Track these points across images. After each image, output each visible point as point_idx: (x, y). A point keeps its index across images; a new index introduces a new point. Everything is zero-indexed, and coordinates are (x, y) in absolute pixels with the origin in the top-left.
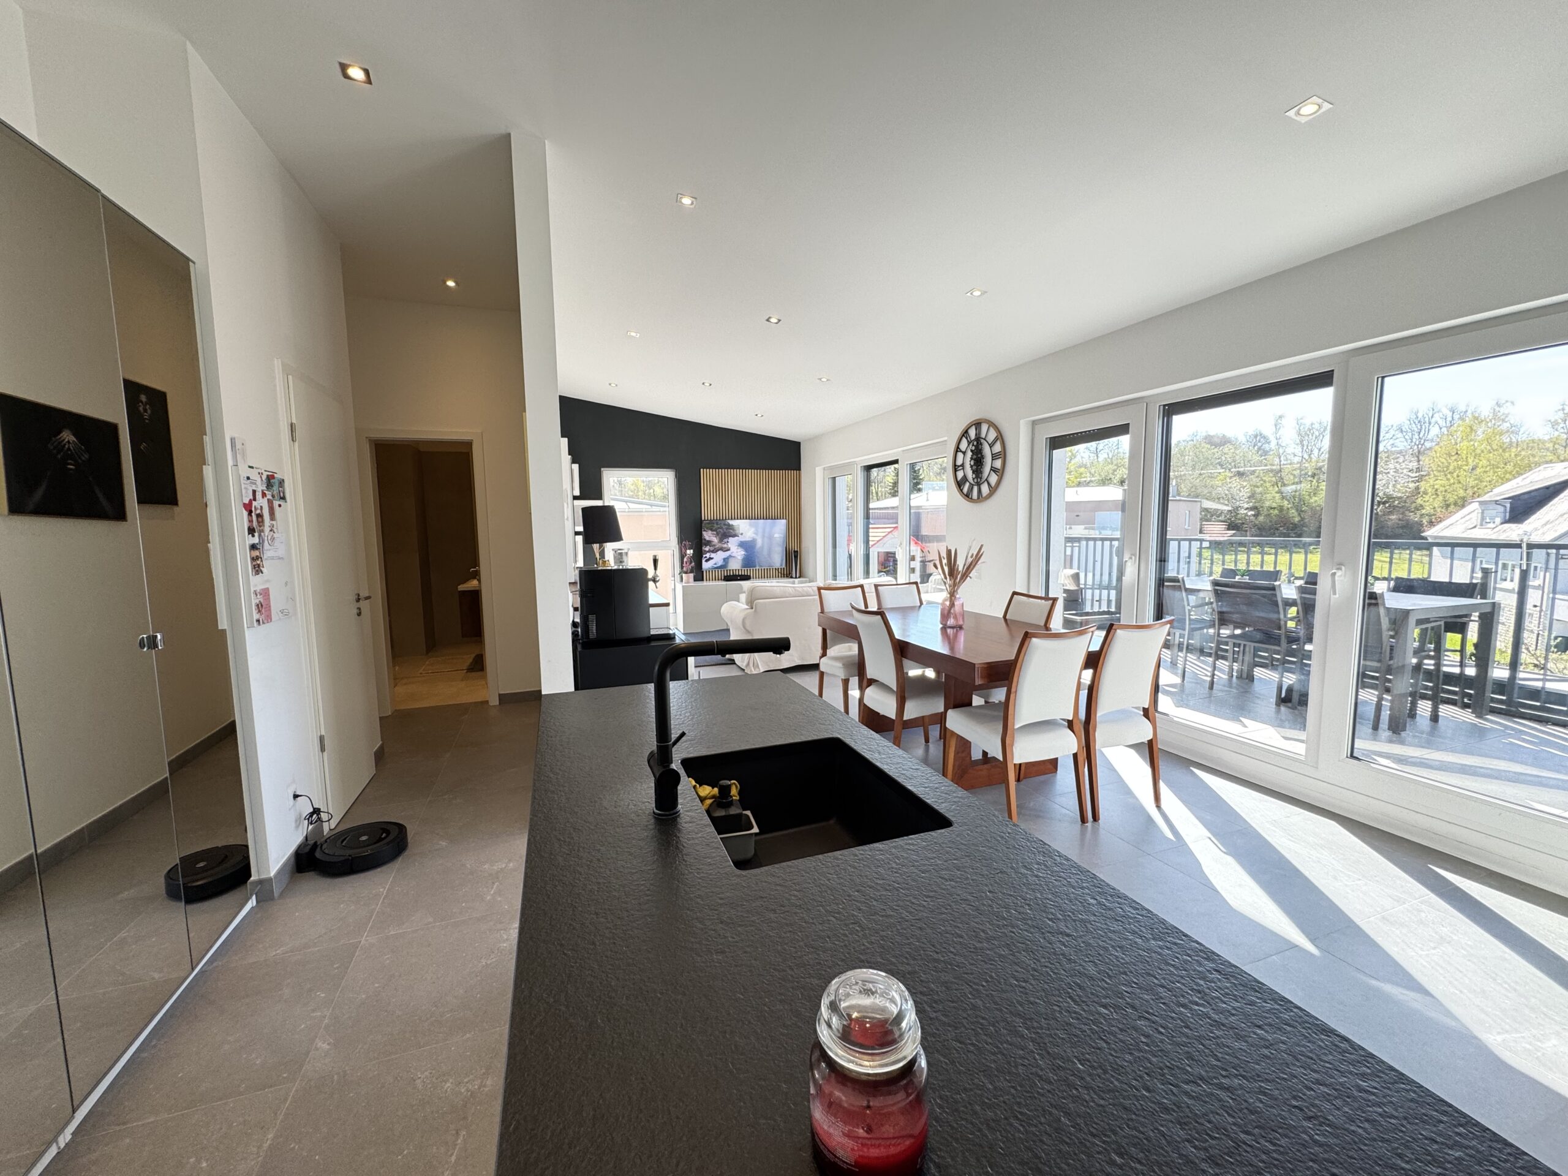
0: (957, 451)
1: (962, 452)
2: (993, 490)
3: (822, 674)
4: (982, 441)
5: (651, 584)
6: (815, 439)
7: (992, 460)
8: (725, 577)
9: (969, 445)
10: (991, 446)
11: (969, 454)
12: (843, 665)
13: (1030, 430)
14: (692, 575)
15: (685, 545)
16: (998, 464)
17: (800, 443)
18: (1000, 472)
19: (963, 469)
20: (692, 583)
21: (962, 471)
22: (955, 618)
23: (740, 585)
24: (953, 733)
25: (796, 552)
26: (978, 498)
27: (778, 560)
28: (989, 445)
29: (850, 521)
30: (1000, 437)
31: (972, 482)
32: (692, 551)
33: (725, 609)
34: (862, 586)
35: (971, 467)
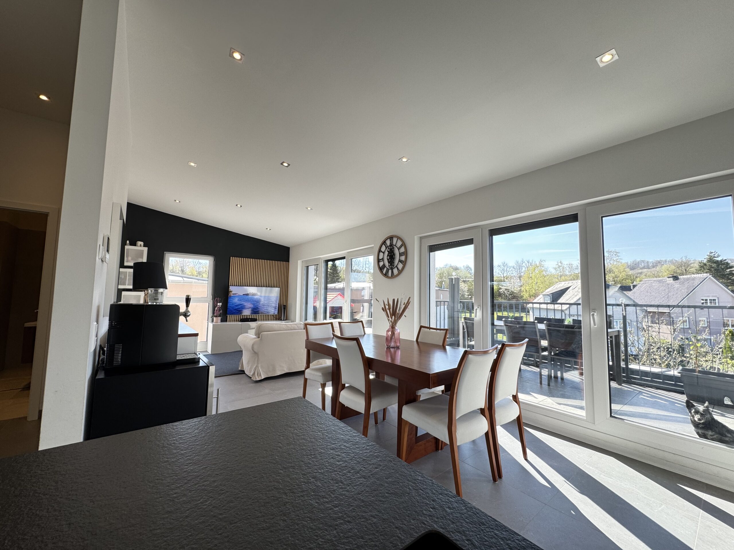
0: (379, 252)
1: (383, 252)
2: (400, 272)
3: (306, 380)
4: (394, 246)
5: (182, 319)
6: (299, 245)
7: (400, 256)
8: (241, 319)
9: (386, 249)
10: (399, 249)
11: (387, 253)
12: (322, 374)
13: (419, 241)
14: (220, 318)
15: (217, 300)
16: (403, 258)
17: (289, 248)
18: (404, 263)
19: (383, 261)
20: (219, 323)
21: (383, 262)
22: (395, 342)
23: (249, 324)
24: (407, 422)
25: (284, 306)
26: (392, 276)
27: (273, 311)
28: (398, 248)
29: (316, 290)
30: (404, 244)
31: (388, 267)
32: (221, 304)
33: (241, 339)
34: (332, 323)
35: (388, 260)
